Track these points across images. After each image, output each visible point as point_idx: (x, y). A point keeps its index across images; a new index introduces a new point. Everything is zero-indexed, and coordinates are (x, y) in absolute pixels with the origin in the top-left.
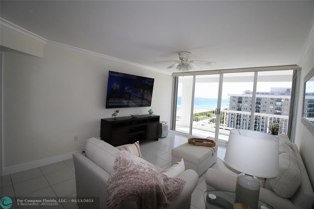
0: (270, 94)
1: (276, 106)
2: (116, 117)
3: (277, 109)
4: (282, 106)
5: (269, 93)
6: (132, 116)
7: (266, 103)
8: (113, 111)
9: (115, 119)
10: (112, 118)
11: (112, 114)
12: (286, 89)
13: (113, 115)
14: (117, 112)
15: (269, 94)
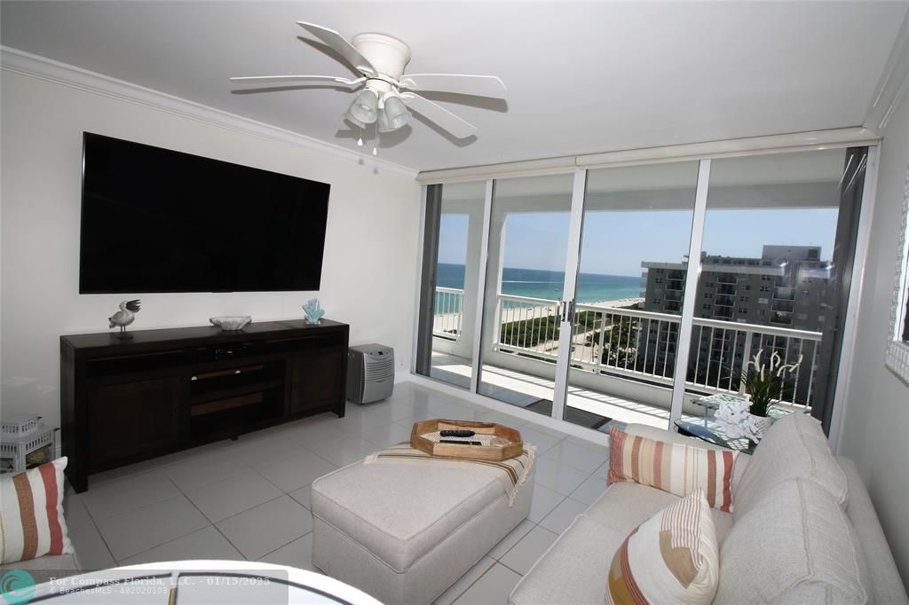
0: (761, 262)
1: (775, 297)
2: (129, 328)
3: (780, 307)
4: (792, 298)
5: (758, 260)
6: (217, 325)
7: (748, 288)
8: (112, 303)
9: (125, 338)
10: (112, 334)
11: (111, 316)
12: (807, 252)
13: (114, 321)
14: (132, 306)
15: (758, 264)
